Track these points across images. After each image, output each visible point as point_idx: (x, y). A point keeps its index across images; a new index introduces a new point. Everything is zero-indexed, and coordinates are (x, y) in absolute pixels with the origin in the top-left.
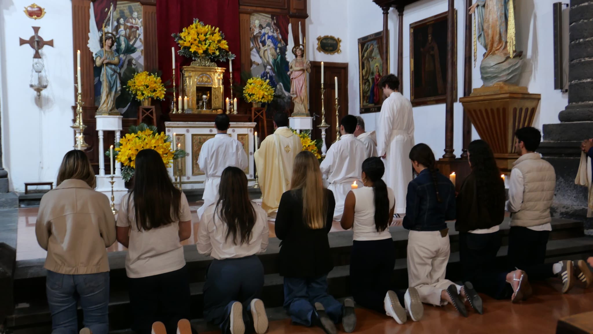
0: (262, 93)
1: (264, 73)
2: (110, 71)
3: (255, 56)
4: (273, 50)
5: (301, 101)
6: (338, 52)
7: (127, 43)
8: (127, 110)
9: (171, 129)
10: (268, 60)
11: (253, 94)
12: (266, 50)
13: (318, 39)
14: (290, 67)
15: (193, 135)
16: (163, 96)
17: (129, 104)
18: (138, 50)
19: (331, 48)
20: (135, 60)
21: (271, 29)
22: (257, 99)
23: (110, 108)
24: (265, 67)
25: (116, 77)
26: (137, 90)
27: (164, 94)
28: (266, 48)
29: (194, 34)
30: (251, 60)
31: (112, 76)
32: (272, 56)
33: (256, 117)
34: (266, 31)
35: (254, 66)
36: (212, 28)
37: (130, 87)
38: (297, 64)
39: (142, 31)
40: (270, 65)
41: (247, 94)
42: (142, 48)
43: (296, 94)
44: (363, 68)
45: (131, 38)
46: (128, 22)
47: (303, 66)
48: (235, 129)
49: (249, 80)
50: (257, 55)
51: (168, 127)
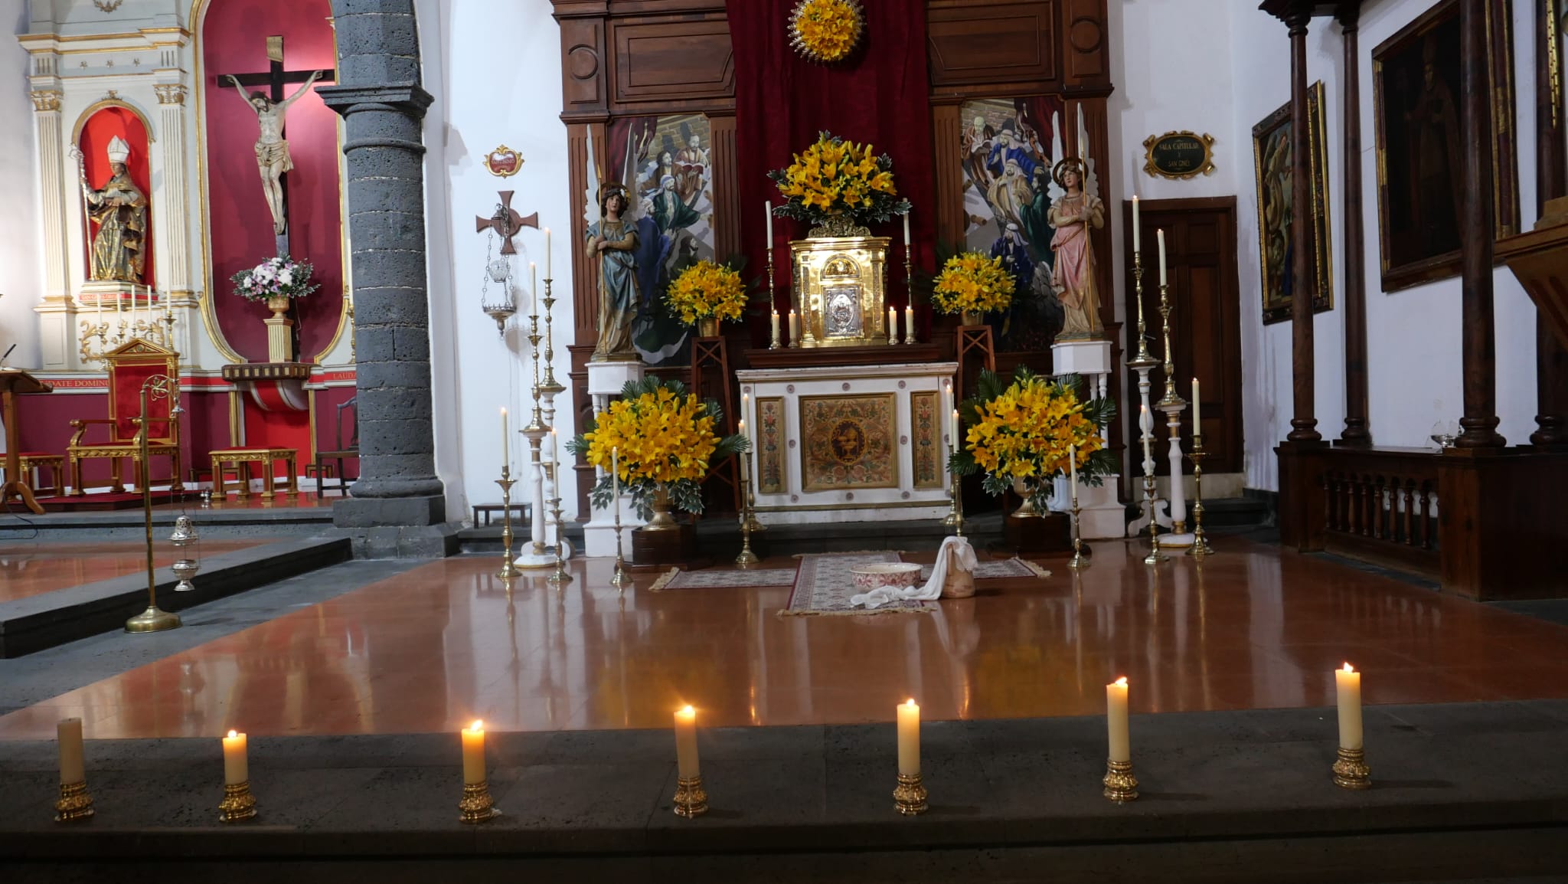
0: (975, 287)
1: (1000, 241)
2: (613, 266)
3: (976, 203)
4: (1023, 185)
5: (1078, 301)
6: (1204, 171)
7: (680, 203)
8: (681, 348)
9: (751, 385)
10: (1009, 209)
11: (952, 295)
12: (1004, 185)
13: (1147, 144)
14: (1049, 218)
15: (802, 399)
16: (739, 312)
17: (686, 334)
18: (702, 216)
19: (1184, 163)
20: (696, 239)
21: (1015, 133)
22: (965, 304)
23: (614, 346)
24: (1002, 226)
25: (627, 276)
26: (681, 303)
27: (741, 308)
28: (1003, 180)
29: (813, 166)
30: (965, 213)
31: (616, 275)
32: (1020, 197)
33: (968, 348)
34: (1001, 140)
35: (974, 227)
36: (855, 146)
37: (671, 297)
38: (1067, 209)
39: (710, 175)
40: (1015, 221)
41: (942, 295)
42: (711, 211)
43: (1066, 286)
44: (1266, 201)
45: (687, 192)
46: (680, 160)
47: (1080, 213)
48: (907, 380)
49: (949, 260)
50: (981, 200)
51: (744, 382)
